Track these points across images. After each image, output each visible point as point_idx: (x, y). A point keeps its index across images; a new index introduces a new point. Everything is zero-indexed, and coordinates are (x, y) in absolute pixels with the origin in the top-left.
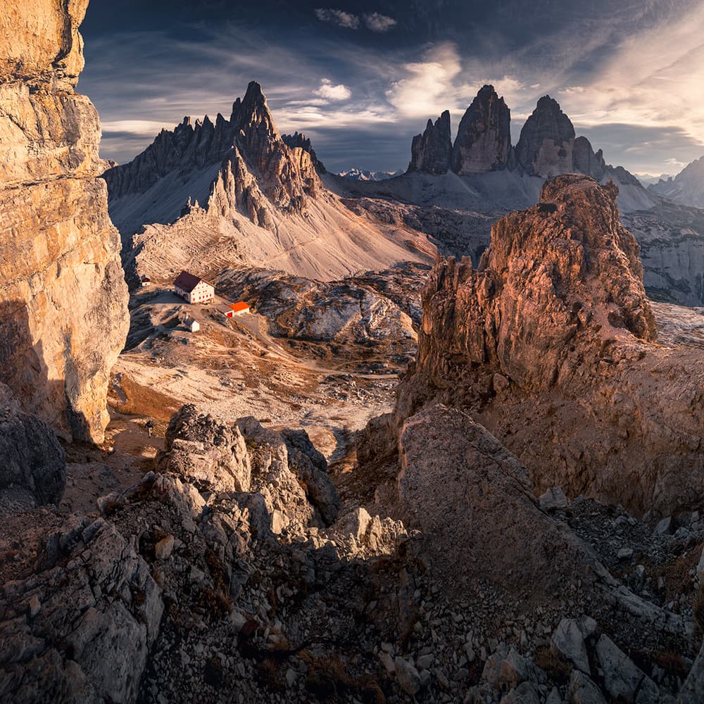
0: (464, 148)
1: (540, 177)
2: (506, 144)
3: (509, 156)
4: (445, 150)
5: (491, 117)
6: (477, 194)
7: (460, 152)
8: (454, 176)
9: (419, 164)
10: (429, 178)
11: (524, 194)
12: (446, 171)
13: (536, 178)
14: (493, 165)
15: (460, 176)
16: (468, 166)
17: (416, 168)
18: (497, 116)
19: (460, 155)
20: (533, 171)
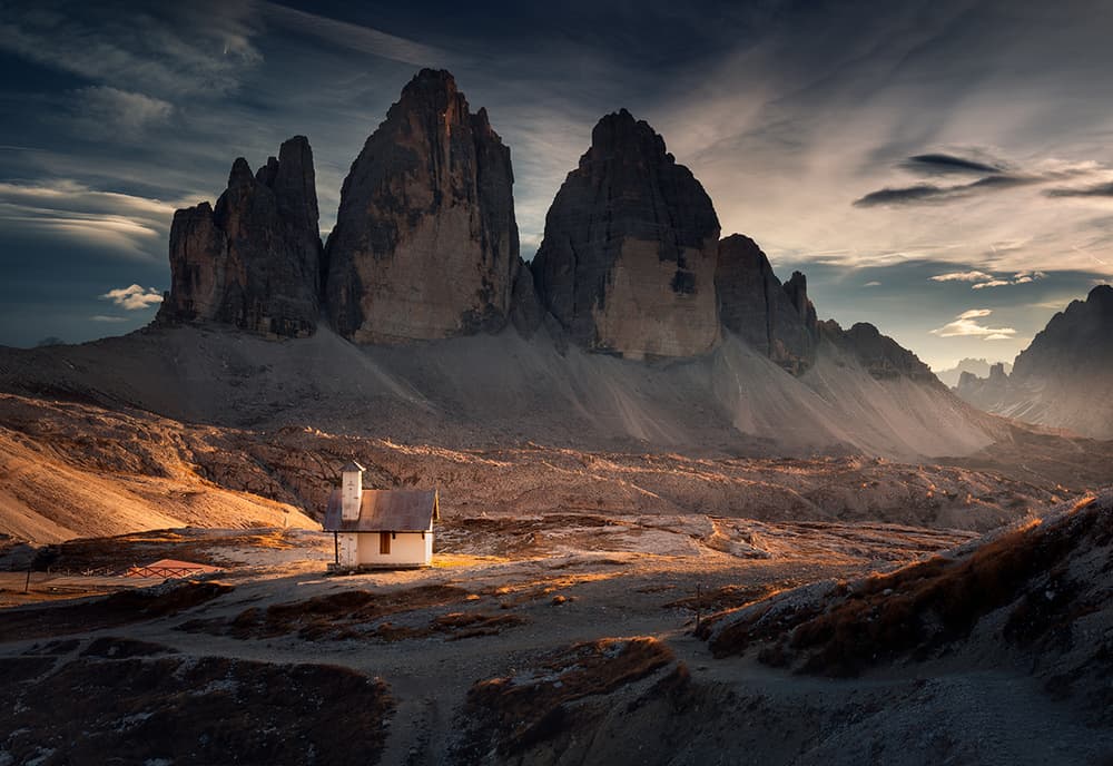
0: (369, 260)
1: (620, 355)
2: (505, 253)
3: (515, 288)
4: (303, 261)
5: (453, 166)
6: (425, 404)
7: (354, 270)
8: (339, 341)
9: (206, 300)
10: (251, 348)
11: (579, 407)
12: (312, 330)
13: (608, 359)
14: (467, 316)
15: (361, 345)
16: (381, 315)
17: (194, 314)
18: (472, 166)
19: (357, 280)
20: (598, 339)
